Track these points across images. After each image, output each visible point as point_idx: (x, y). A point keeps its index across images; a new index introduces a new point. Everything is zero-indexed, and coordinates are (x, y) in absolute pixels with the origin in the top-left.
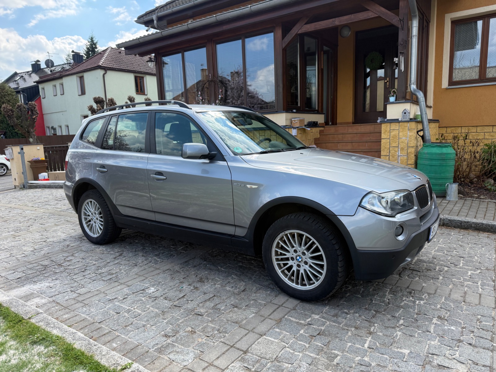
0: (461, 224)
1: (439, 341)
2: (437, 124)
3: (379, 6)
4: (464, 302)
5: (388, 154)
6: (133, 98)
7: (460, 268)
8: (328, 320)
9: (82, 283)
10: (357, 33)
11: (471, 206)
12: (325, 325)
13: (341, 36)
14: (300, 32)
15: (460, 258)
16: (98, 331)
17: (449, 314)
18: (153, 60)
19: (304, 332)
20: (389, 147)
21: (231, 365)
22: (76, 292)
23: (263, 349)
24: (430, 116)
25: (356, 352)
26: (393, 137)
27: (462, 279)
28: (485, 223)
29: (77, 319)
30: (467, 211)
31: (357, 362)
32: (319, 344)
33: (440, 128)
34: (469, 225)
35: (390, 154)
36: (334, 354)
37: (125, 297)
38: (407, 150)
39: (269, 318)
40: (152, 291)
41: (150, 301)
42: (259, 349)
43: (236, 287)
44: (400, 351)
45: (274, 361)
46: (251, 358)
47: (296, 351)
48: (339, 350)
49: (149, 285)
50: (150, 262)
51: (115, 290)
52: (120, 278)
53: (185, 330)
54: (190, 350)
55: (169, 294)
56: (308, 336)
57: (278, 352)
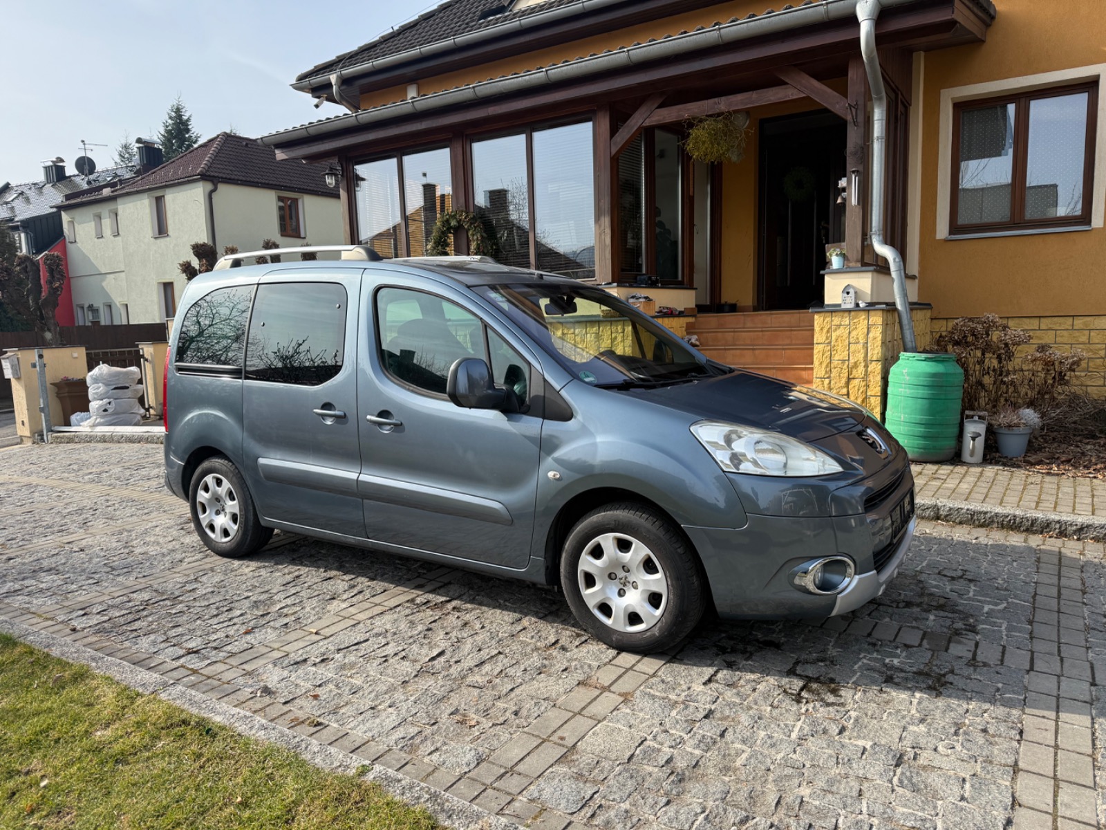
0: (973, 516)
1: (926, 726)
2: (928, 313)
3: (808, 76)
4: (974, 659)
5: (827, 375)
6: (274, 243)
7: (969, 599)
10: (762, 122)
12: (715, 701)
14: (647, 123)
15: (969, 581)
17: (944, 680)
18: (336, 172)
19: (678, 713)
20: (829, 361)
22: (225, 649)
24: (914, 297)
25: (776, 747)
26: (836, 340)
27: (972, 620)
28: (1020, 514)
29: (242, 696)
33: (934, 321)
34: (989, 518)
35: (832, 376)
37: (325, 657)
38: (866, 366)
39: (610, 691)
40: (376, 647)
41: (375, 665)
42: (597, 743)
43: (540, 637)
44: (855, 743)
45: (628, 762)
46: (584, 760)
47: (666, 745)
48: (744, 742)
49: (368, 634)
50: (361, 592)
51: (301, 644)
52: (305, 622)
53: (452, 714)
54: (469, 748)
55: (409, 651)
56: (686, 721)
57: (633, 748)
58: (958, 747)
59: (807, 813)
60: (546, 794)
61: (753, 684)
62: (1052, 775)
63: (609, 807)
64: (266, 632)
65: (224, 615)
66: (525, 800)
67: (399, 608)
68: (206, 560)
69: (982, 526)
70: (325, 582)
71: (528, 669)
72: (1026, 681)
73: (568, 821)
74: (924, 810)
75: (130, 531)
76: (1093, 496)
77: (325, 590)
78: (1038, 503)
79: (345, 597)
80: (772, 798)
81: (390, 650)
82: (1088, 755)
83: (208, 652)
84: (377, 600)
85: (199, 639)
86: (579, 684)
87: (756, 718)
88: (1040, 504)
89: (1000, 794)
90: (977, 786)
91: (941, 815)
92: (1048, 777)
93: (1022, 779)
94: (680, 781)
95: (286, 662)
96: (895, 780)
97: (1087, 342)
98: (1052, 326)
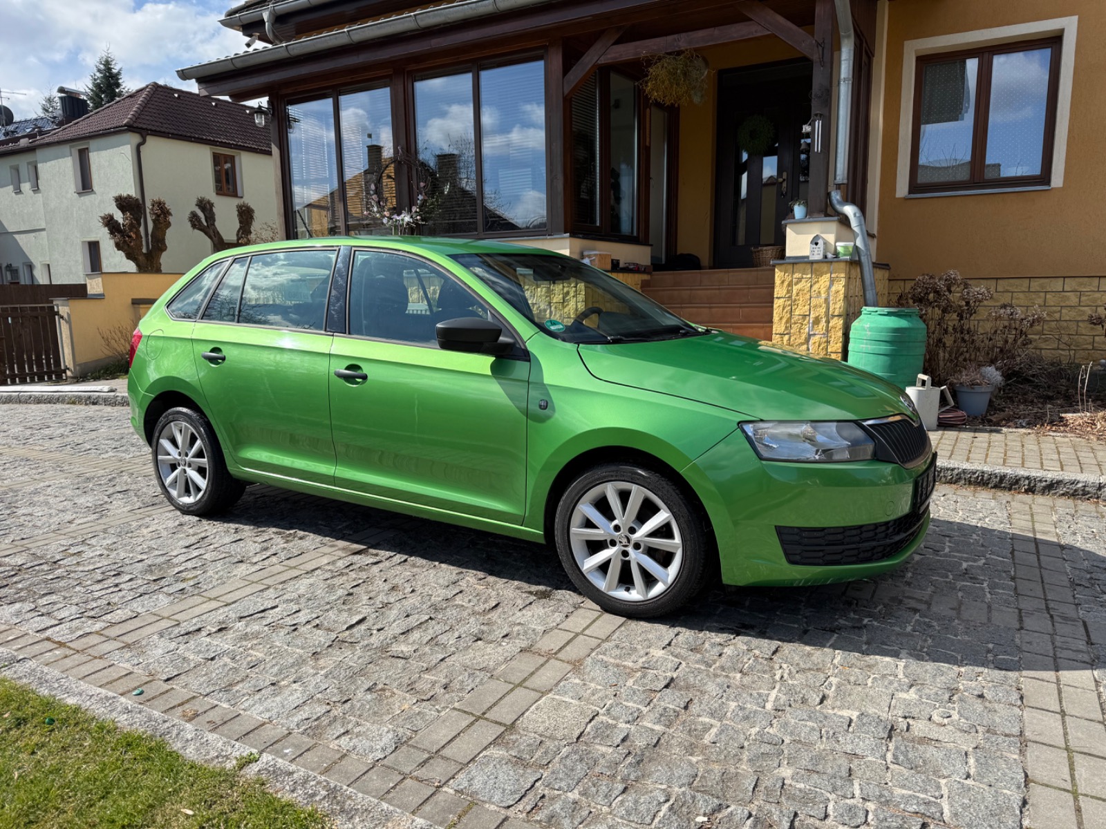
1: (916, 694)
2: (886, 274)
3: (772, 12)
4: (958, 618)
5: (787, 331)
6: (209, 202)
7: (946, 555)
9: (113, 601)
10: (722, 74)
12: (677, 668)
14: (603, 61)
15: (942, 538)
16: (165, 696)
17: (930, 641)
18: (266, 110)
19: (636, 683)
20: (789, 316)
21: (481, 755)
22: (104, 618)
23: (549, 720)
25: (750, 720)
26: (797, 295)
27: (951, 577)
29: (113, 674)
30: (950, 448)
31: (752, 737)
32: (671, 706)
35: (793, 331)
36: (703, 724)
37: (223, 626)
38: (828, 322)
39: (557, 659)
40: (285, 614)
41: (282, 634)
42: (540, 720)
43: (478, 600)
44: (840, 713)
45: (577, 742)
46: (524, 739)
47: (621, 720)
48: (712, 715)
49: (277, 600)
50: (275, 554)
51: (197, 611)
52: (205, 587)
53: (369, 689)
54: (386, 729)
55: (325, 618)
56: (644, 692)
57: (583, 725)
58: (955, 716)
59: (791, 798)
60: (477, 785)
61: (720, 648)
62: (1064, 746)
63: (552, 799)
64: (157, 599)
65: (109, 581)
66: (452, 791)
67: (317, 572)
68: (100, 521)
69: (950, 482)
70: (234, 544)
71: (463, 636)
72: (1017, 641)
73: (503, 817)
74: (926, 791)
75: (16, 491)
76: (1059, 453)
77: (233, 553)
78: (1005, 461)
79: (255, 560)
80: (749, 784)
81: (302, 617)
82: (1099, 722)
83: (83, 623)
84: (292, 562)
85: (74, 607)
86: (521, 651)
87: (726, 685)
88: (1007, 461)
89: (1010, 769)
90: (982, 761)
91: (946, 796)
92: (1060, 748)
93: (1033, 752)
94: (638, 763)
95: (177, 631)
96: (889, 756)
97: (1043, 304)
98: (1008, 288)
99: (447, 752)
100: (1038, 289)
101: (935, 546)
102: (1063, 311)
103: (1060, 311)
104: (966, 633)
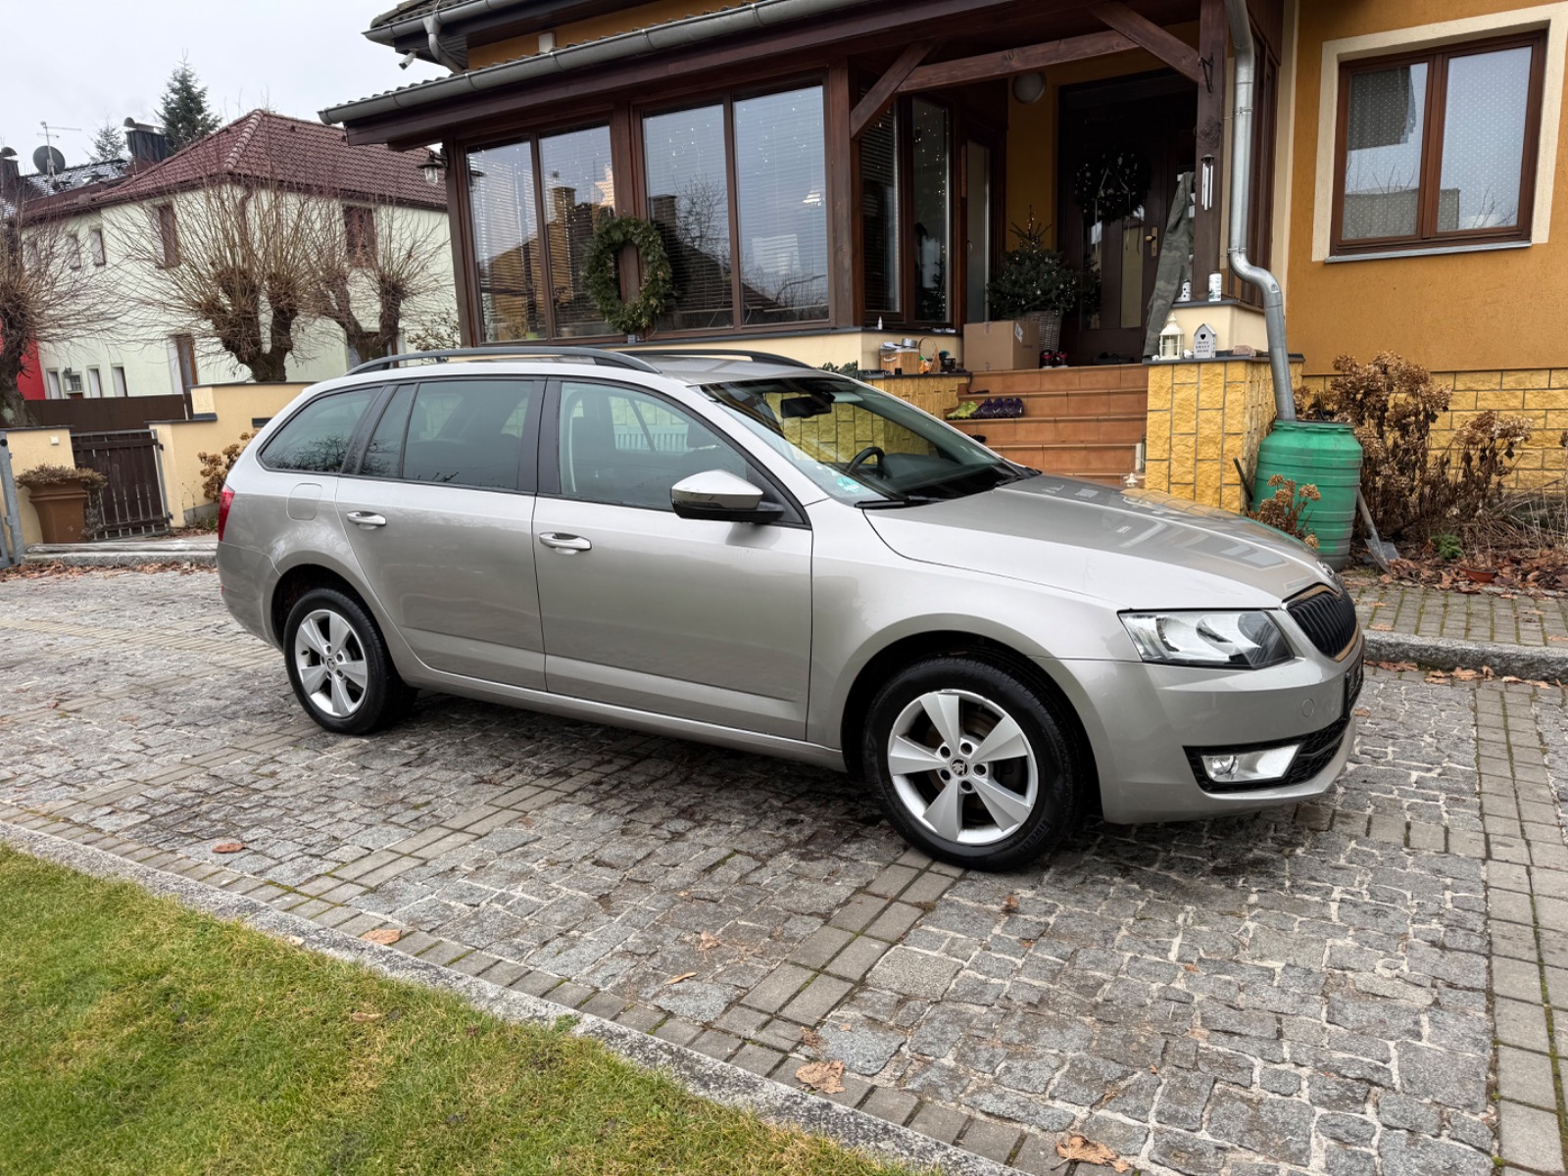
0: (1379, 649)
1: (1355, 938)
2: (1300, 369)
3: (1140, 17)
4: (1407, 845)
5: (1165, 456)
7: (1388, 763)
8: (1059, 900)
10: (1064, 91)
11: (1402, 602)
12: (1054, 912)
13: (1017, 99)
14: (904, 88)
15: (1384, 740)
17: (1371, 875)
18: (439, 162)
19: (1004, 929)
20: (1168, 435)
23: (904, 974)
25: (1150, 973)
26: (1180, 406)
27: (1396, 792)
28: (1445, 645)
29: (364, 924)
30: (1392, 615)
31: (1156, 995)
32: (1051, 958)
34: (1402, 652)
35: (1173, 456)
37: (481, 864)
38: (1223, 440)
39: (901, 902)
40: (553, 847)
41: (556, 872)
42: (894, 974)
44: (1261, 964)
45: (942, 1000)
46: (878, 998)
47: (993, 975)
48: (1103, 968)
50: (520, 772)
51: (442, 846)
52: (443, 816)
54: (709, 987)
55: (604, 852)
56: (1018, 941)
57: (947, 980)
58: (1405, 967)
60: (831, 1050)
61: (1104, 886)
62: (1542, 1002)
65: (321, 809)
66: (802, 1058)
67: (579, 794)
71: (779, 873)
72: (1483, 874)
73: (868, 1087)
74: (1371, 1055)
76: (1541, 620)
78: (1468, 630)
79: (498, 779)
83: (307, 862)
84: (545, 782)
85: (289, 843)
86: (856, 892)
88: (1471, 633)
89: (1473, 1028)
90: (1439, 1019)
91: (1395, 1060)
92: (1536, 1004)
93: (1502, 1009)
95: (425, 872)
97: (1520, 406)
98: (1472, 385)
99: (787, 1013)
100: (1514, 385)
101: (1375, 751)
102: (1549, 416)
103: (1545, 417)
104: (1418, 866)
